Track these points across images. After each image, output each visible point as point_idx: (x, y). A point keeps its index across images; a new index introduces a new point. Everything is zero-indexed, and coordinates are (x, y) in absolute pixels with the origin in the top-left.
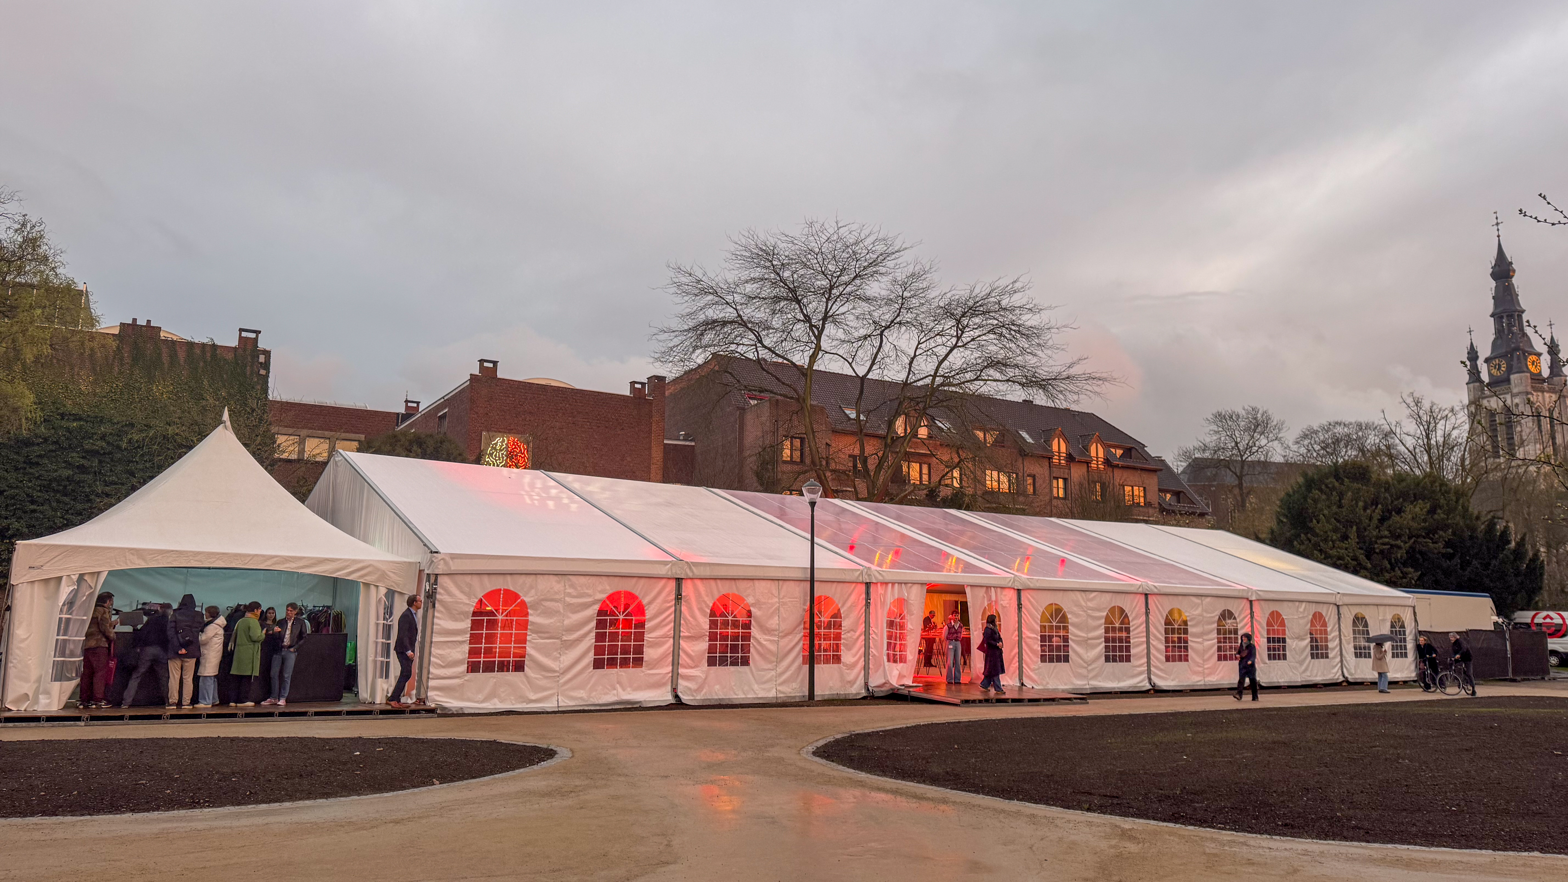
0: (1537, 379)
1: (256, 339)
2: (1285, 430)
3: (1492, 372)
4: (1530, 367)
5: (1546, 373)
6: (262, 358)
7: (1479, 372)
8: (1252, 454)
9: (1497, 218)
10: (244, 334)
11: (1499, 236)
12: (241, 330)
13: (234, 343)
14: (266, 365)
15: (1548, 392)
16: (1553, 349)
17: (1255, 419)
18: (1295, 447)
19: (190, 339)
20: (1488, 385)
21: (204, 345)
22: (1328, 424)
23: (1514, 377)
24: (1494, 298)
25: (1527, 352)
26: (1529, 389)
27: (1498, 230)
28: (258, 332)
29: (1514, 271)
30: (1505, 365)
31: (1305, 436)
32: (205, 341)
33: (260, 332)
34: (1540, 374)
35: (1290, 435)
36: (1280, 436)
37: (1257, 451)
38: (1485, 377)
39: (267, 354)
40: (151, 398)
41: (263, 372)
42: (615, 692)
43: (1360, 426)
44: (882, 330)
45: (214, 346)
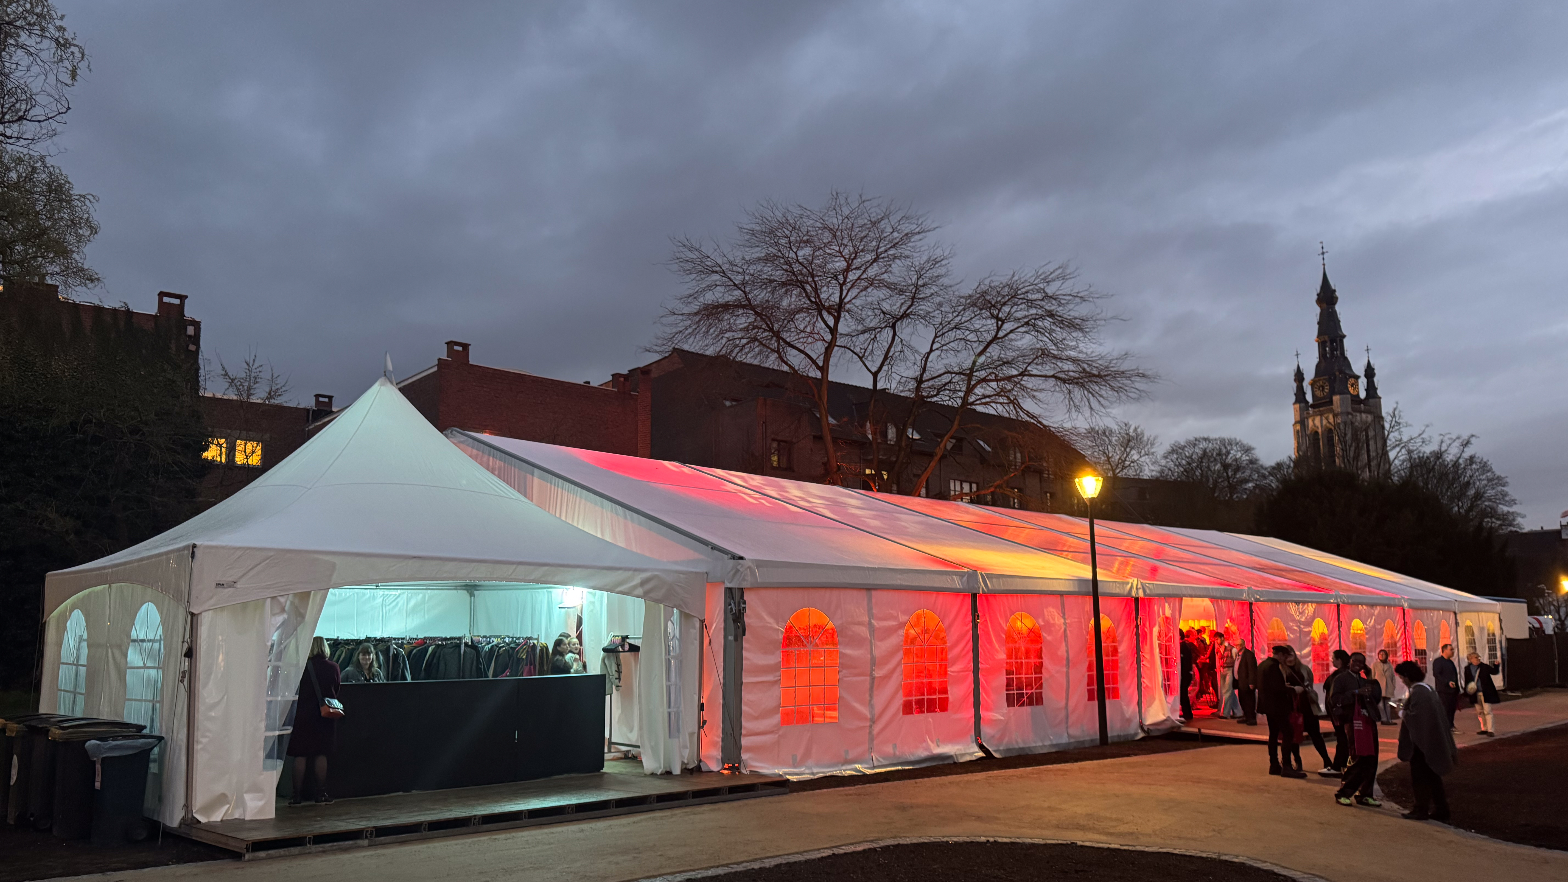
0: (1356, 399)
1: (181, 306)
2: (1156, 445)
3: (1316, 393)
4: (1350, 389)
5: (1363, 395)
6: (190, 330)
7: (1304, 394)
8: (1124, 468)
9: (1323, 248)
10: (166, 300)
11: (1324, 265)
12: (162, 294)
13: (153, 310)
14: (196, 339)
15: (1364, 412)
16: (1370, 372)
17: (1127, 434)
18: (1163, 462)
19: (97, 302)
20: (1313, 406)
21: (115, 311)
22: (1193, 439)
23: (1336, 398)
24: (1319, 323)
25: (1348, 374)
26: (1350, 410)
27: (1323, 259)
28: (182, 298)
29: (1337, 298)
30: (1328, 387)
31: (1173, 451)
32: (117, 305)
33: (186, 297)
34: (1358, 395)
35: (1161, 449)
36: (1153, 450)
37: (1129, 465)
38: (1309, 398)
39: (196, 325)
40: (49, 376)
41: (192, 348)
42: (924, 745)
43: (1222, 441)
44: (894, 322)
45: (129, 313)
